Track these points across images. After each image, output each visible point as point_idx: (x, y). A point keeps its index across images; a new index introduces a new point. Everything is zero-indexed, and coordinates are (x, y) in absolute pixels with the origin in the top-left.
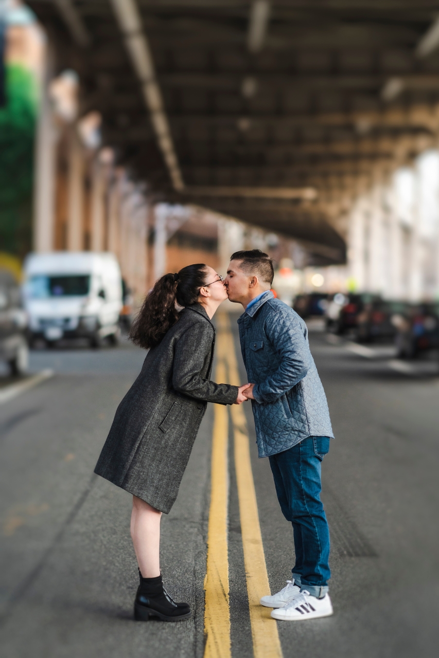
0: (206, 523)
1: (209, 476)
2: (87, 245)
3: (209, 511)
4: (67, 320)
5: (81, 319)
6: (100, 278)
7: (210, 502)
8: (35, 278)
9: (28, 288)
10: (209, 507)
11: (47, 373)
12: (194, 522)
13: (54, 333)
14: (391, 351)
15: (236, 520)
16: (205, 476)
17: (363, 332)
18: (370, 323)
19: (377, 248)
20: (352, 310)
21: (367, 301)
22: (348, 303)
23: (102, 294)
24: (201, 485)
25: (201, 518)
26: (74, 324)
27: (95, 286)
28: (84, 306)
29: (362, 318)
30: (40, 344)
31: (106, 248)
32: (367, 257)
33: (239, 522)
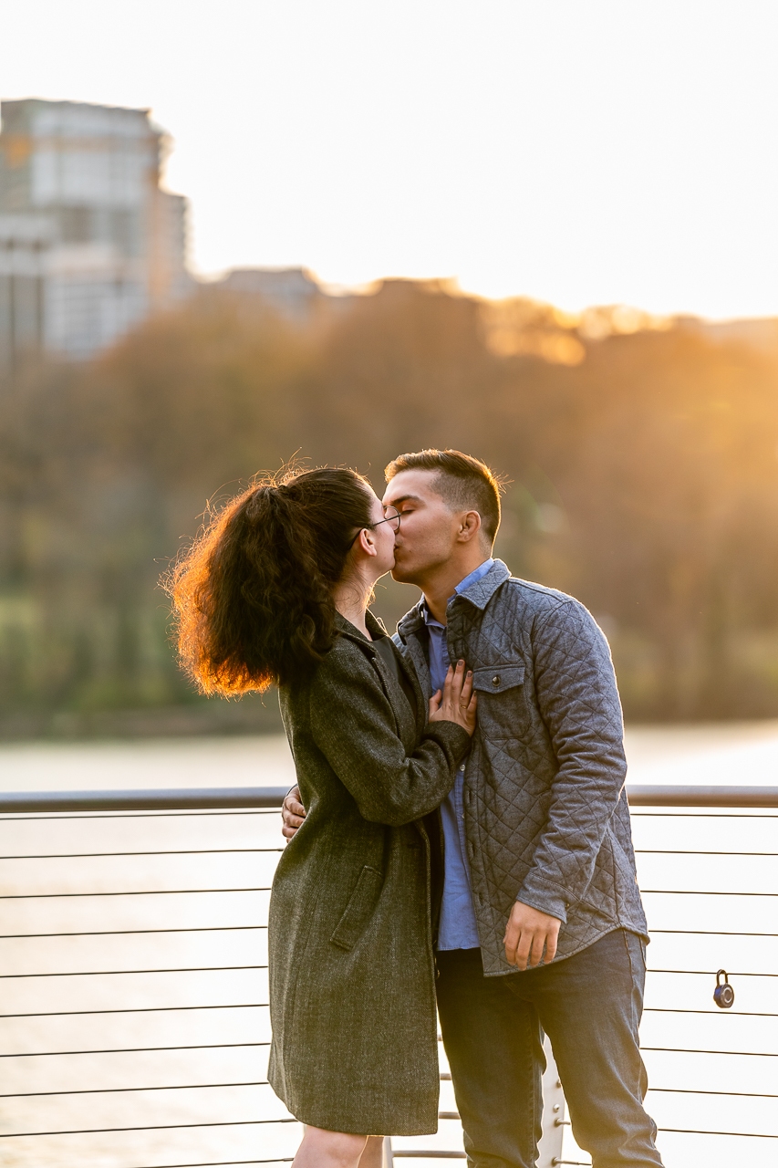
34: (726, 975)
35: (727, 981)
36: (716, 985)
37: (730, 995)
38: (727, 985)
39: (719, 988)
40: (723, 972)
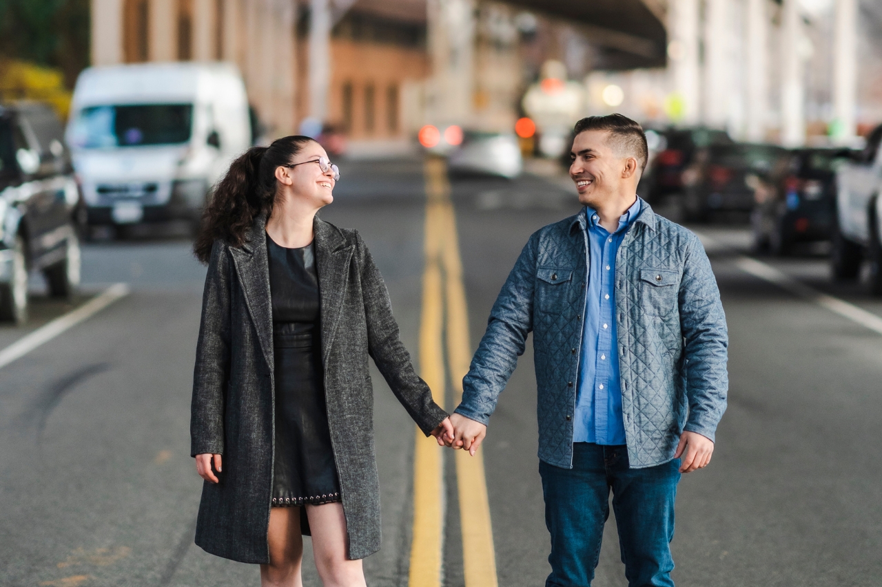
0: (404, 578)
1: (411, 490)
2: (184, 52)
3: (410, 556)
4: (151, 188)
5: (176, 184)
6: (210, 109)
7: (412, 540)
8: (90, 111)
9: (78, 131)
10: (410, 549)
11: (118, 290)
12: (384, 578)
13: (127, 212)
14: (744, 238)
15: (457, 573)
16: (403, 490)
17: (693, 203)
18: (706, 185)
19: (721, 37)
20: (673, 159)
21: (701, 140)
22: (664, 147)
23: (214, 140)
24: (397, 508)
25: (396, 570)
26: (163, 196)
27: (201, 125)
28: (181, 163)
29: (691, 177)
30: (102, 232)
31: (219, 54)
32: (702, 50)
33: (462, 577)
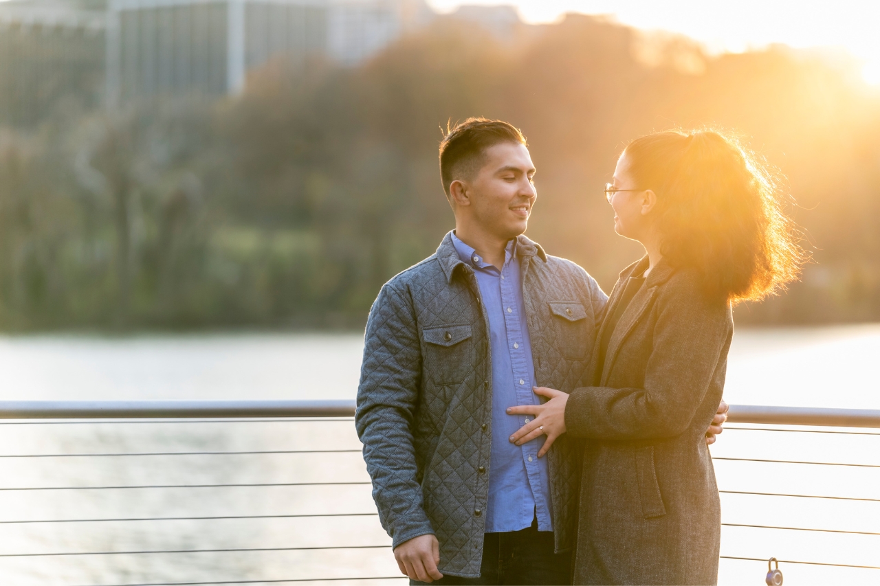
34: (777, 562)
35: (777, 567)
36: (768, 570)
37: (780, 578)
38: (777, 571)
39: (770, 573)
40: (774, 560)
